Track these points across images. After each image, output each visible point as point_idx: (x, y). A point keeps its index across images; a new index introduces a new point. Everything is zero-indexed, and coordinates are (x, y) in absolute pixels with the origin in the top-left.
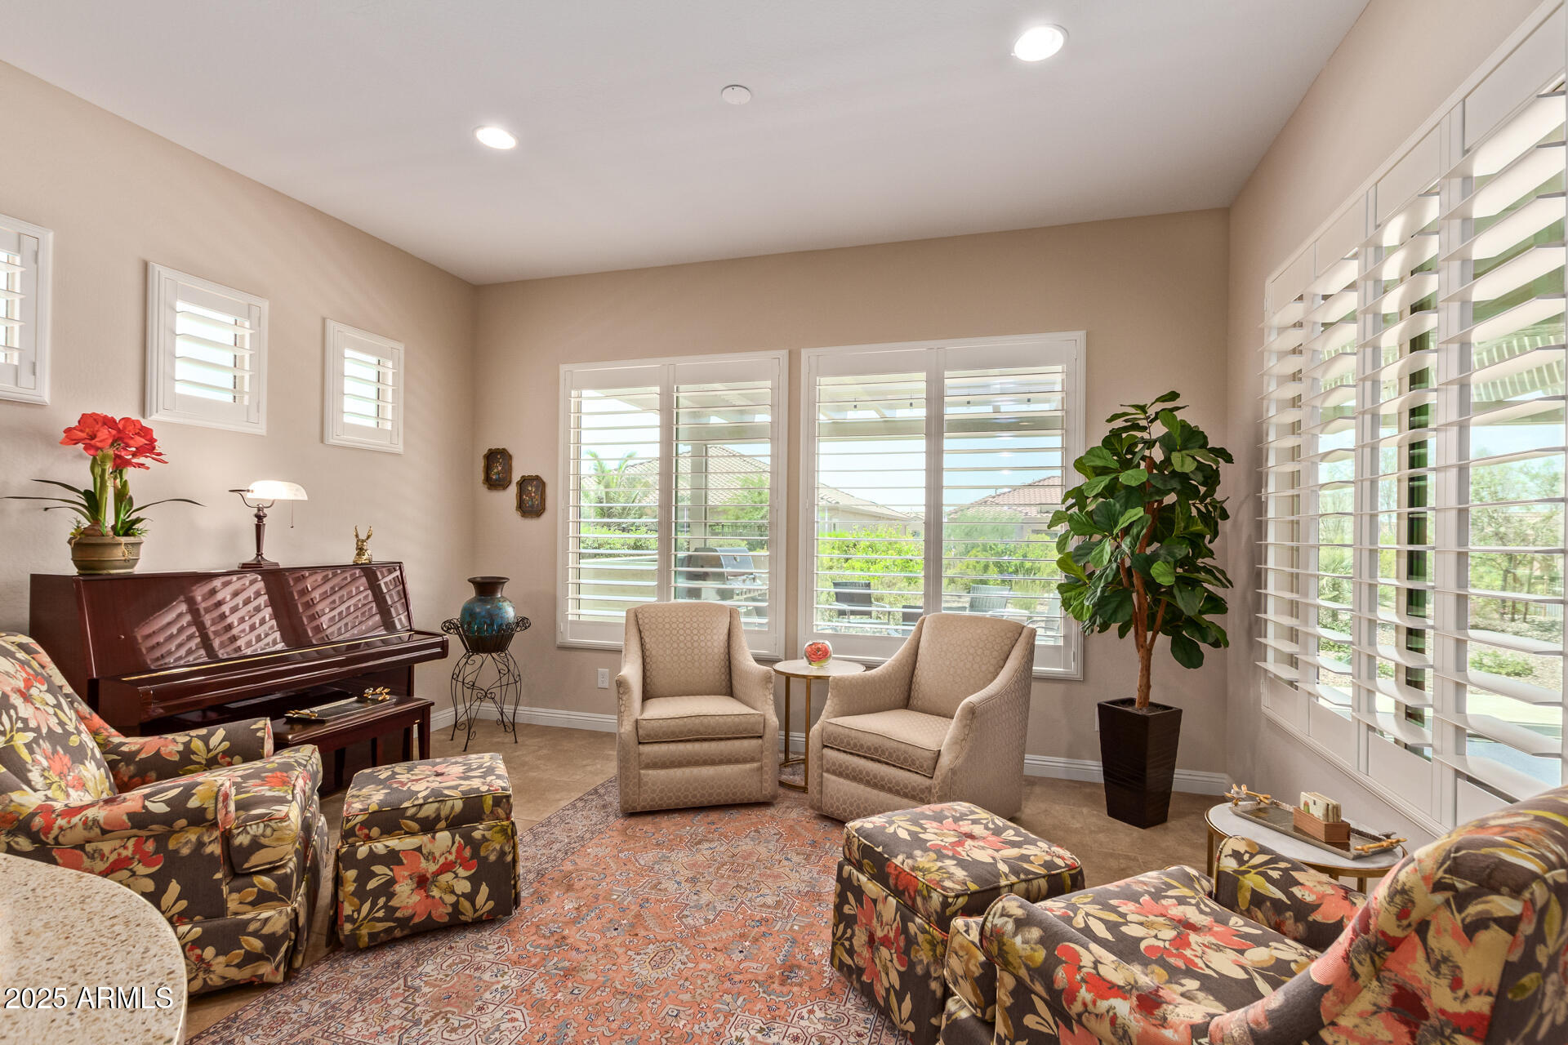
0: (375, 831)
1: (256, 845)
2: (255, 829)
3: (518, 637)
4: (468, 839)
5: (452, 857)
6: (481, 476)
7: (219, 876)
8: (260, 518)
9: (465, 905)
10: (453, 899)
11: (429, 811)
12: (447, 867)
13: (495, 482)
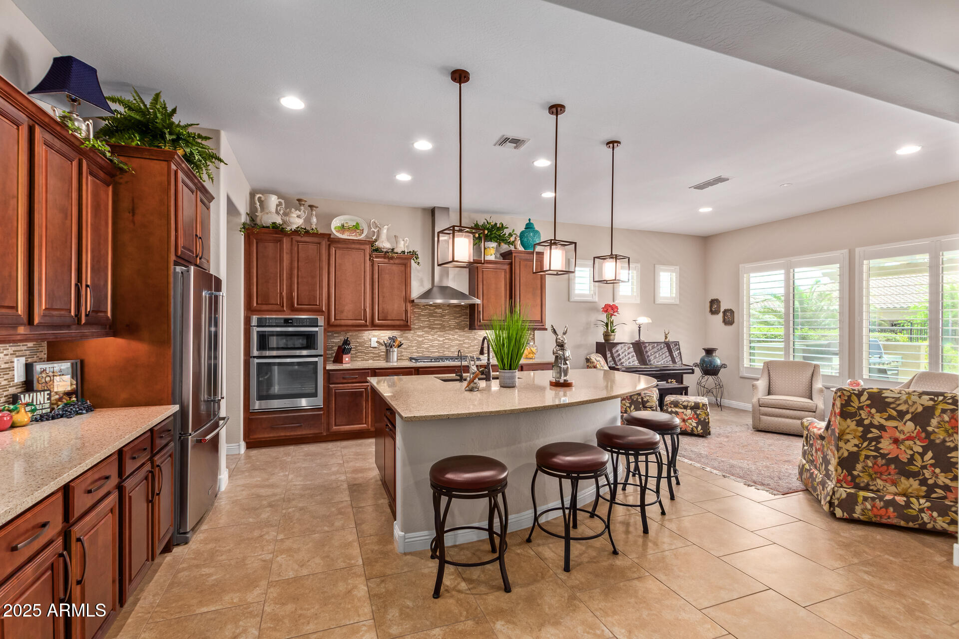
0: (672, 406)
1: (648, 401)
2: (648, 398)
4: (696, 413)
5: (691, 416)
6: (709, 309)
7: (641, 406)
8: (639, 328)
9: (695, 429)
10: (692, 427)
11: (685, 404)
12: (690, 419)
13: (714, 312)
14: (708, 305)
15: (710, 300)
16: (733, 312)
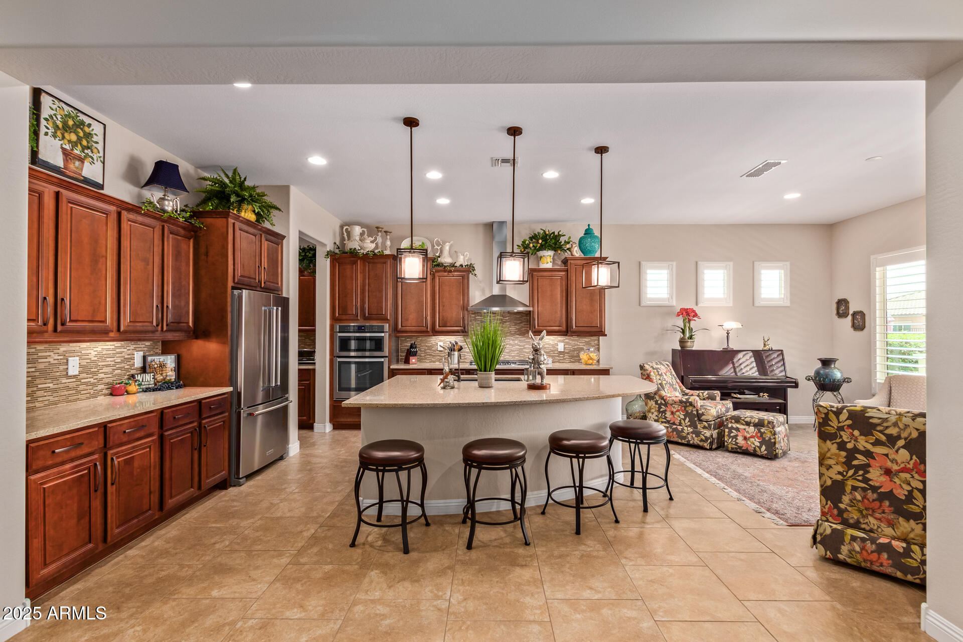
0: (733, 421)
1: (703, 414)
2: (703, 411)
3: (845, 385)
4: (760, 431)
5: (754, 434)
6: (835, 312)
7: (696, 419)
8: (728, 334)
9: (757, 449)
10: (754, 446)
11: (748, 419)
12: (752, 437)
13: (841, 314)
14: (835, 306)
15: (837, 301)
16: (864, 314)
